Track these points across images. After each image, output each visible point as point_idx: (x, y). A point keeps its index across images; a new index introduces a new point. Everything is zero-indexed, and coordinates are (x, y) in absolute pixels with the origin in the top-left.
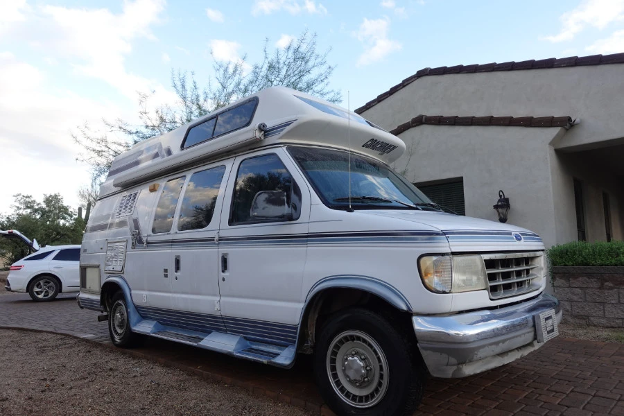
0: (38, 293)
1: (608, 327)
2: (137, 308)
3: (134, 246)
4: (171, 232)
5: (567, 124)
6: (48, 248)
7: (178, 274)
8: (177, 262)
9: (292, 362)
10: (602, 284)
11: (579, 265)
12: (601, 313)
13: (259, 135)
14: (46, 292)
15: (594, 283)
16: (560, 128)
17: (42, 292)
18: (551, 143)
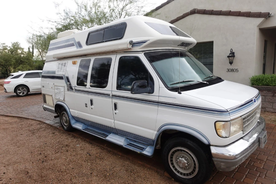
0: (19, 93)
1: (273, 113)
2: (74, 117)
3: (68, 90)
4: (87, 87)
5: (267, 16)
6: (20, 73)
7: (93, 107)
8: (91, 101)
9: (152, 155)
10: (274, 95)
11: (264, 85)
12: (271, 106)
13: (130, 46)
14: (23, 92)
15: (270, 94)
16: (263, 18)
17: (21, 92)
18: (258, 26)
